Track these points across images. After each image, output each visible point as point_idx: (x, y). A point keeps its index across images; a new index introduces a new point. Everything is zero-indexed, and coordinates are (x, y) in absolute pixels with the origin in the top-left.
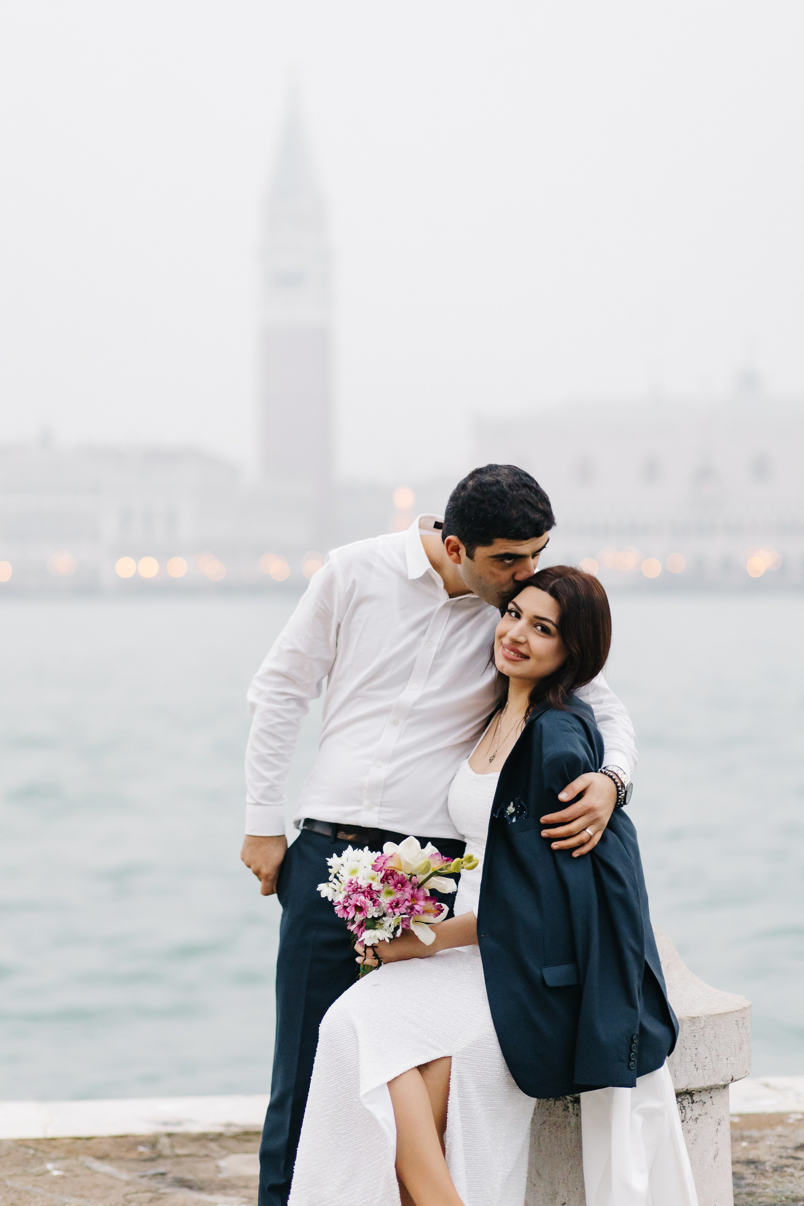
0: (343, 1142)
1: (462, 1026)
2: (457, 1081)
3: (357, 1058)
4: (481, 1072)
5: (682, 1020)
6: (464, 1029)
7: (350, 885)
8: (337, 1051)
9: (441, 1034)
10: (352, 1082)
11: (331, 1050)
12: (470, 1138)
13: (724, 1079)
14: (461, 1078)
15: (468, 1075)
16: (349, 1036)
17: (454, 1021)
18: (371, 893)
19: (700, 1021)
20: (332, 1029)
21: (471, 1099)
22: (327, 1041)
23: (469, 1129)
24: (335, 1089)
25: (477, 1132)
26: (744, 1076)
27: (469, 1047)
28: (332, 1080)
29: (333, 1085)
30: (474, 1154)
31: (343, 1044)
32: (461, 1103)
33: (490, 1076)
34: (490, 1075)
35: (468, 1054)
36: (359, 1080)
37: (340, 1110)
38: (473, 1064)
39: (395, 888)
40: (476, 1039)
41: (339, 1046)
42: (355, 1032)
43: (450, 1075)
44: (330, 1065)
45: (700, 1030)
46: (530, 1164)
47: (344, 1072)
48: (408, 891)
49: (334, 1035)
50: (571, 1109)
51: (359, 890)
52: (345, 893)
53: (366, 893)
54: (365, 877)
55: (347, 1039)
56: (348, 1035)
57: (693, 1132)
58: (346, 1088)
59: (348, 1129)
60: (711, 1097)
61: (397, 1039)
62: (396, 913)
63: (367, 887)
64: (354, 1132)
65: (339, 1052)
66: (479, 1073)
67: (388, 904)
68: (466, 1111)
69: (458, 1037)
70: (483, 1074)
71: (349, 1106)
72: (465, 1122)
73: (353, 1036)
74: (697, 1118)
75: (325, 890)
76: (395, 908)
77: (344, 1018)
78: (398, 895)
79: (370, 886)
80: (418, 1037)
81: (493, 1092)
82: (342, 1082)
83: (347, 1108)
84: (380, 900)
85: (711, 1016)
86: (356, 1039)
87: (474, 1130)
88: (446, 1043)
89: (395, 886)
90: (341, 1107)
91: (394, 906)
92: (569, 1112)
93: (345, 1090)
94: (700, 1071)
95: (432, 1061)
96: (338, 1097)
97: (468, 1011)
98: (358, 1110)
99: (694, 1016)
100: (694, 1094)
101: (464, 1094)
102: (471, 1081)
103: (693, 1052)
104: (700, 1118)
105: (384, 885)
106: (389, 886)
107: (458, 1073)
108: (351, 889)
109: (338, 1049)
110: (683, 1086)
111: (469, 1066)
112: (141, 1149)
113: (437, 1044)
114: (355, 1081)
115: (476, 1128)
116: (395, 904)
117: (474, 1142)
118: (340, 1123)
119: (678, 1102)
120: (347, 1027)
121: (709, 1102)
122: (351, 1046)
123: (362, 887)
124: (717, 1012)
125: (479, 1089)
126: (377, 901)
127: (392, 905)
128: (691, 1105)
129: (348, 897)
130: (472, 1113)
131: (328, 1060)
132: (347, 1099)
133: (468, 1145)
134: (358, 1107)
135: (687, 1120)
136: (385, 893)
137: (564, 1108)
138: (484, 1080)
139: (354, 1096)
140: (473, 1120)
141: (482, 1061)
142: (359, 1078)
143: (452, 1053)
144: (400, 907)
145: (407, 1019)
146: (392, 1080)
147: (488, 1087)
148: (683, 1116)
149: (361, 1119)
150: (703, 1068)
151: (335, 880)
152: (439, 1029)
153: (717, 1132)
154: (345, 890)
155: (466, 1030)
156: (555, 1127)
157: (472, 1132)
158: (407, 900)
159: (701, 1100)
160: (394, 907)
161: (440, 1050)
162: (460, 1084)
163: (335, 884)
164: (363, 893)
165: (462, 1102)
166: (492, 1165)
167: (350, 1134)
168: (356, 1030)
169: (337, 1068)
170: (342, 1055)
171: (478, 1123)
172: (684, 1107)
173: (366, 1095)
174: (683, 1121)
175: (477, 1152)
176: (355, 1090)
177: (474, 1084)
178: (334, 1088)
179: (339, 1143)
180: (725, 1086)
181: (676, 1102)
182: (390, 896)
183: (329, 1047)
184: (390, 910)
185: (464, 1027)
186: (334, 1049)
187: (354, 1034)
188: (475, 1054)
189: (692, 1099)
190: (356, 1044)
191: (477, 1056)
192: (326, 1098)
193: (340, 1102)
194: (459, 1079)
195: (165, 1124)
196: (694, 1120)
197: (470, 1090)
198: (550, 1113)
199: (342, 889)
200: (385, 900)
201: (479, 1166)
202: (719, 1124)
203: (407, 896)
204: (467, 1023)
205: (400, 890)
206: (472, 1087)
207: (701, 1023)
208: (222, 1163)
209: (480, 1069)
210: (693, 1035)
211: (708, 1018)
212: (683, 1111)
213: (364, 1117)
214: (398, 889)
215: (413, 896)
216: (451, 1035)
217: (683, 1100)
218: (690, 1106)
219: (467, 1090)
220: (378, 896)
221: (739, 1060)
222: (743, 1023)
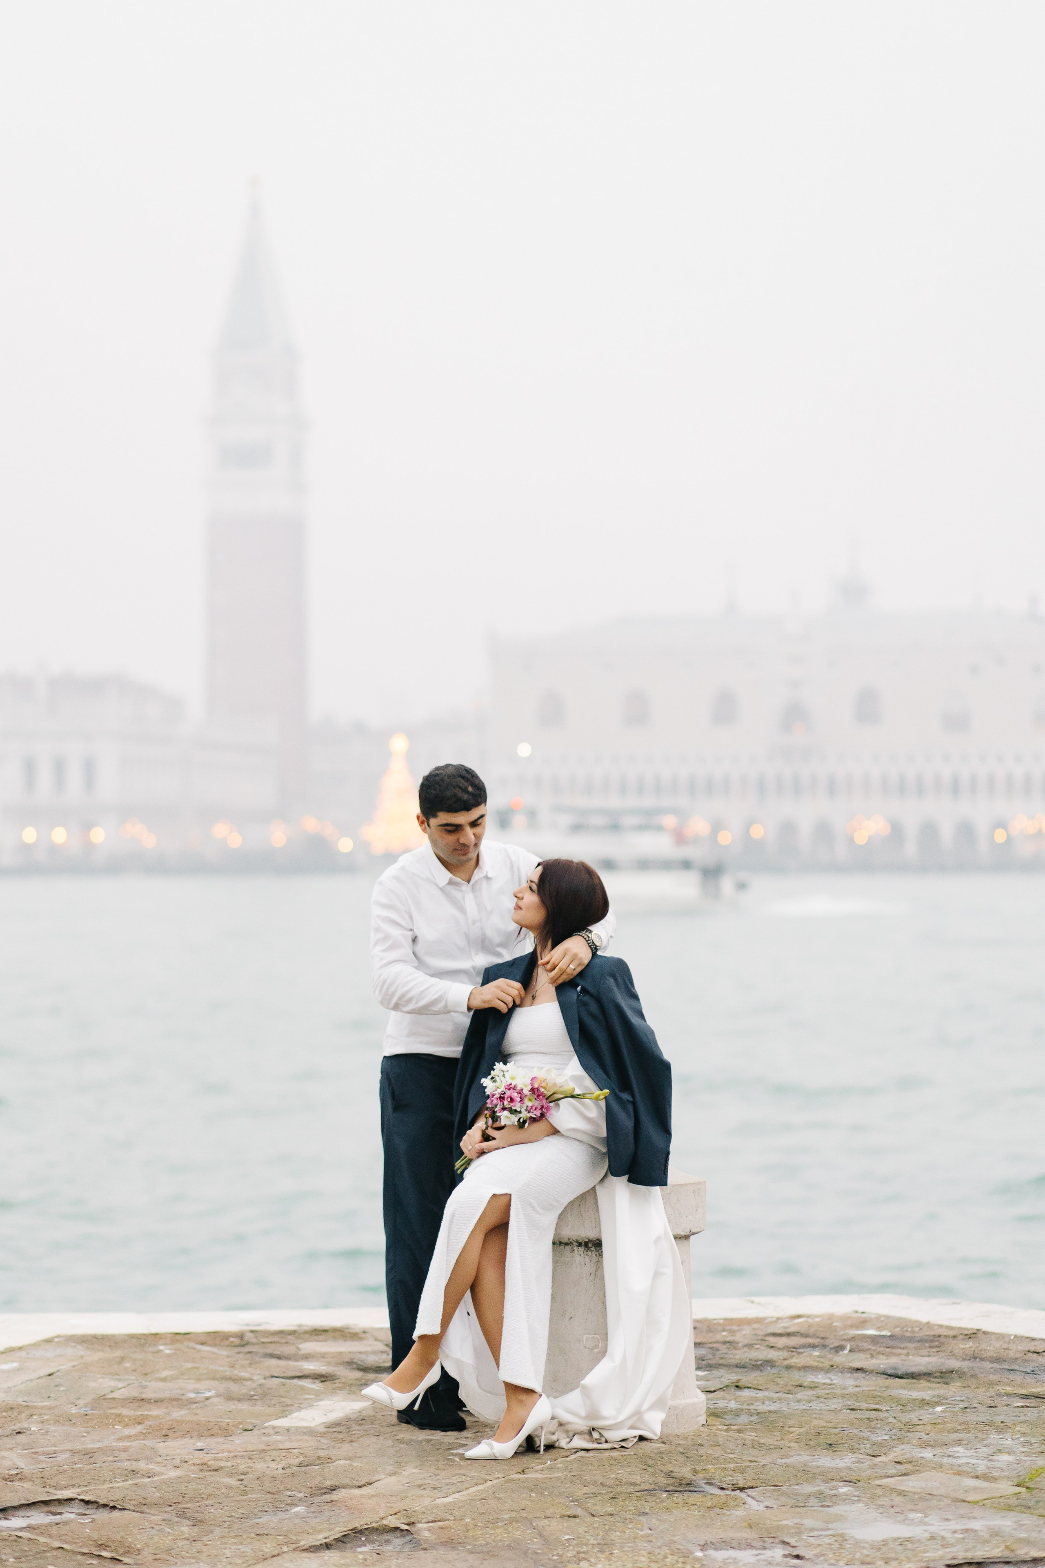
13: (684, 1231)
50: (576, 1251)
85: (675, 1185)
92: (575, 1253)
112: (232, 1339)
137: (571, 1251)
180: (686, 1238)
195: (248, 1325)
221: (696, 1219)
222: (699, 1193)
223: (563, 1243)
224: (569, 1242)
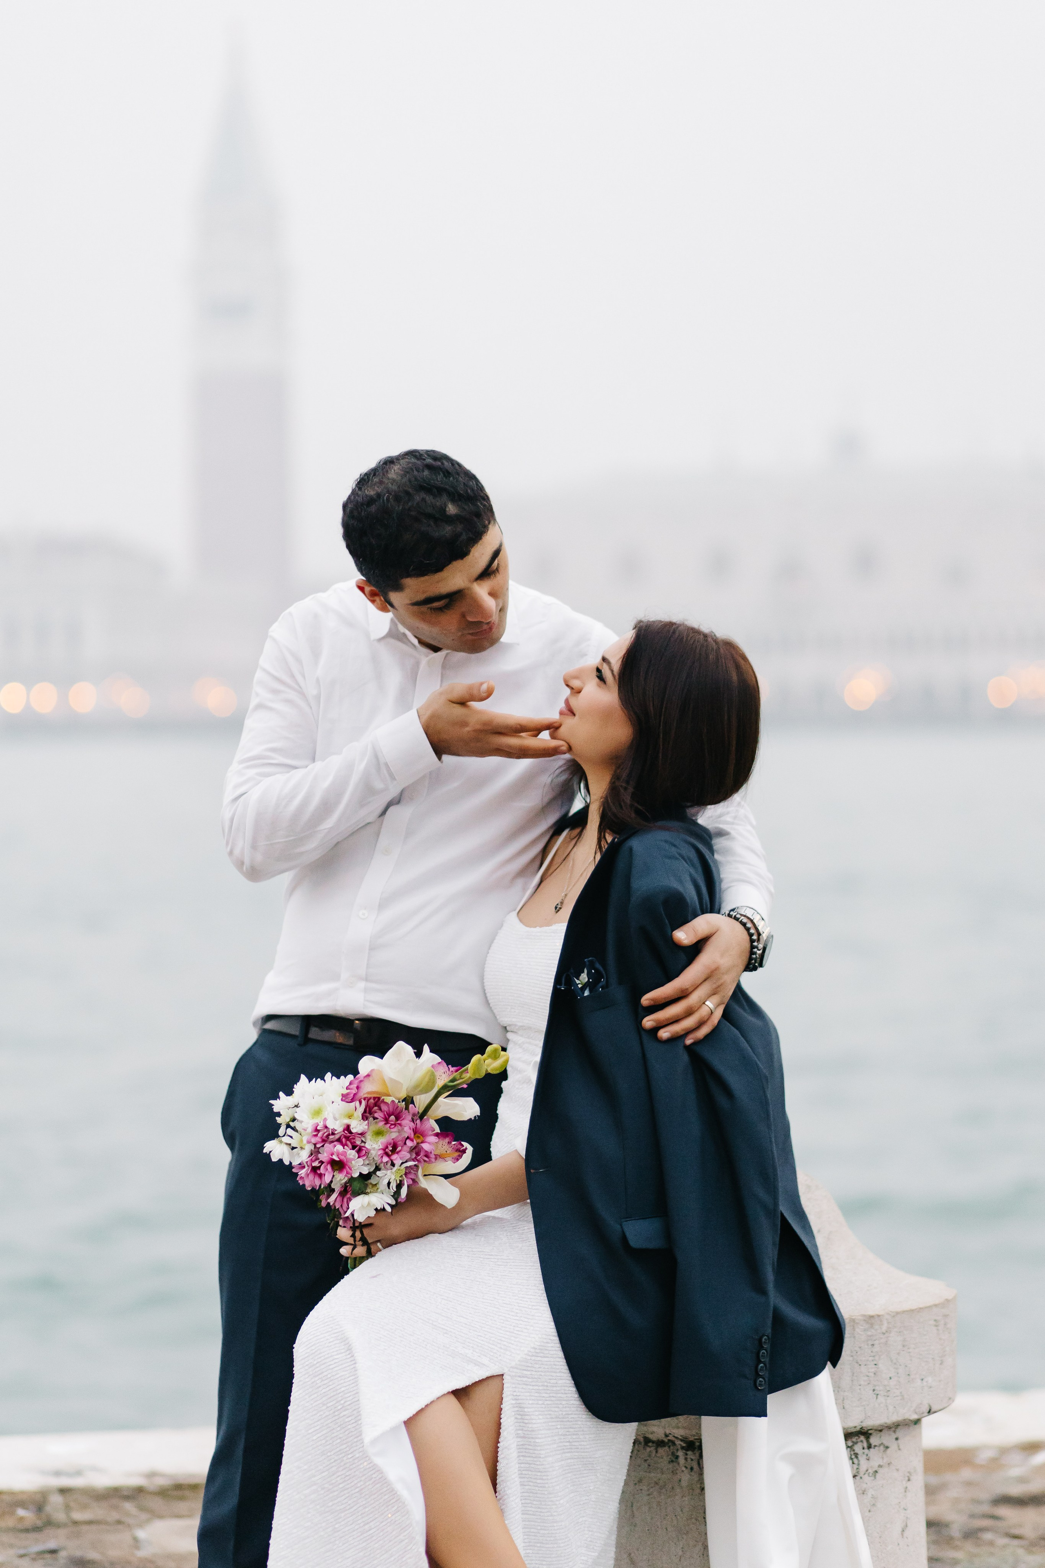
0: (343, 1523)
1: (514, 1326)
2: (513, 1413)
3: (355, 1388)
4: (550, 1397)
5: (854, 1320)
6: (518, 1331)
7: (315, 1133)
8: (323, 1381)
9: (482, 1340)
10: (349, 1427)
11: (313, 1380)
12: (535, 1502)
13: (917, 1410)
14: (520, 1407)
15: (531, 1402)
16: (340, 1356)
17: (501, 1319)
18: (351, 1139)
19: (881, 1321)
20: (313, 1348)
21: (537, 1440)
22: (307, 1368)
23: (533, 1488)
24: (324, 1442)
25: (546, 1493)
26: (946, 1405)
27: (529, 1358)
28: (318, 1428)
29: (319, 1435)
30: (539, 1528)
31: (330, 1369)
32: (521, 1447)
33: (564, 1402)
34: (564, 1400)
35: (529, 1369)
36: (360, 1422)
37: (334, 1474)
38: (538, 1384)
39: (385, 1124)
40: (539, 1344)
41: (325, 1374)
42: (350, 1349)
43: (502, 1404)
44: (312, 1404)
45: (882, 1336)
46: (619, 1546)
47: (336, 1413)
48: (407, 1126)
49: (317, 1357)
50: (682, 1460)
51: (331, 1137)
52: (309, 1148)
53: (344, 1140)
54: (337, 1116)
55: (337, 1361)
56: (337, 1354)
57: (871, 1492)
58: (340, 1438)
59: (349, 1502)
60: (897, 1439)
61: (415, 1353)
62: (394, 1162)
63: (344, 1131)
64: (358, 1505)
65: (325, 1382)
66: (547, 1399)
67: (380, 1149)
68: (528, 1459)
69: (510, 1343)
70: (553, 1399)
71: (348, 1465)
72: (527, 1476)
73: (346, 1355)
74: (876, 1472)
75: (276, 1149)
76: (391, 1155)
77: (330, 1329)
78: (394, 1134)
79: (348, 1128)
80: (449, 1348)
81: (571, 1428)
82: (333, 1429)
83: (344, 1469)
84: (367, 1145)
85: (897, 1313)
86: (352, 1359)
87: (541, 1489)
88: (492, 1354)
89: (386, 1121)
90: (334, 1469)
91: (390, 1150)
92: (679, 1464)
93: (339, 1441)
94: (881, 1399)
95: (472, 1384)
96: (329, 1454)
97: (521, 1302)
98: (362, 1470)
99: (871, 1313)
100: (871, 1434)
101: (525, 1432)
102: (536, 1411)
103: (870, 1370)
104: (881, 1471)
105: (368, 1123)
106: (376, 1123)
107: (515, 1399)
108: (318, 1139)
109: (324, 1378)
110: (855, 1423)
111: (532, 1387)
112: (21, 1512)
113: (479, 1356)
114: (354, 1425)
115: (544, 1487)
116: (391, 1149)
117: (539, 1508)
118: (335, 1493)
119: (848, 1447)
120: (335, 1342)
121: (893, 1446)
122: (343, 1371)
123: (336, 1133)
124: (907, 1306)
125: (550, 1424)
126: (363, 1148)
127: (387, 1150)
128: (866, 1451)
129: (315, 1152)
130: (538, 1463)
131: (309, 1397)
132: (343, 1455)
133: (531, 1513)
134: (362, 1466)
135: (861, 1474)
136: (371, 1134)
137: (670, 1458)
138: (556, 1409)
139: (355, 1448)
140: (539, 1474)
141: (551, 1379)
142: (361, 1419)
143: (503, 1369)
144: (400, 1151)
145: (428, 1323)
146: (414, 1415)
147: (562, 1420)
148: (855, 1468)
149: (368, 1484)
150: (886, 1394)
151: (289, 1131)
152: (480, 1334)
153: (905, 1491)
154: (309, 1142)
155: (522, 1331)
156: (657, 1487)
157: (537, 1493)
158: (408, 1138)
159: (882, 1443)
160: (390, 1153)
161: (484, 1365)
162: (519, 1417)
163: (291, 1137)
164: (339, 1140)
165: (522, 1445)
166: (568, 1545)
167: (352, 1510)
168: (350, 1345)
169: (324, 1407)
170: (331, 1387)
171: (548, 1479)
172: (856, 1455)
173: (374, 1441)
174: (854, 1476)
175: (545, 1525)
176: (355, 1440)
177: (541, 1417)
178: (321, 1440)
179: (337, 1526)
180: (917, 1422)
181: (844, 1446)
182: (380, 1137)
183: (309, 1376)
184: (385, 1159)
185: (518, 1327)
186: (316, 1379)
187: (348, 1352)
188: (539, 1368)
189: (868, 1441)
190: (352, 1367)
191: (542, 1371)
192: (310, 1457)
193: (333, 1460)
194: (516, 1409)
195: (58, 1473)
196: (871, 1475)
197: (535, 1426)
198: (649, 1465)
199: (305, 1142)
200: (374, 1145)
201: (547, 1546)
202: (909, 1480)
203: (407, 1131)
204: (522, 1320)
205: (395, 1125)
206: (539, 1421)
207: (882, 1325)
208: (141, 1534)
209: (548, 1392)
210: (870, 1343)
211: (894, 1316)
212: (855, 1461)
213: (373, 1480)
214: (392, 1125)
215: (415, 1131)
216: (499, 1341)
217: (855, 1443)
218: (866, 1453)
219: (530, 1426)
220: (362, 1141)
221: (940, 1381)
222: (945, 1324)
223: (653, 1442)
224: (666, 1440)
